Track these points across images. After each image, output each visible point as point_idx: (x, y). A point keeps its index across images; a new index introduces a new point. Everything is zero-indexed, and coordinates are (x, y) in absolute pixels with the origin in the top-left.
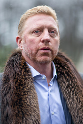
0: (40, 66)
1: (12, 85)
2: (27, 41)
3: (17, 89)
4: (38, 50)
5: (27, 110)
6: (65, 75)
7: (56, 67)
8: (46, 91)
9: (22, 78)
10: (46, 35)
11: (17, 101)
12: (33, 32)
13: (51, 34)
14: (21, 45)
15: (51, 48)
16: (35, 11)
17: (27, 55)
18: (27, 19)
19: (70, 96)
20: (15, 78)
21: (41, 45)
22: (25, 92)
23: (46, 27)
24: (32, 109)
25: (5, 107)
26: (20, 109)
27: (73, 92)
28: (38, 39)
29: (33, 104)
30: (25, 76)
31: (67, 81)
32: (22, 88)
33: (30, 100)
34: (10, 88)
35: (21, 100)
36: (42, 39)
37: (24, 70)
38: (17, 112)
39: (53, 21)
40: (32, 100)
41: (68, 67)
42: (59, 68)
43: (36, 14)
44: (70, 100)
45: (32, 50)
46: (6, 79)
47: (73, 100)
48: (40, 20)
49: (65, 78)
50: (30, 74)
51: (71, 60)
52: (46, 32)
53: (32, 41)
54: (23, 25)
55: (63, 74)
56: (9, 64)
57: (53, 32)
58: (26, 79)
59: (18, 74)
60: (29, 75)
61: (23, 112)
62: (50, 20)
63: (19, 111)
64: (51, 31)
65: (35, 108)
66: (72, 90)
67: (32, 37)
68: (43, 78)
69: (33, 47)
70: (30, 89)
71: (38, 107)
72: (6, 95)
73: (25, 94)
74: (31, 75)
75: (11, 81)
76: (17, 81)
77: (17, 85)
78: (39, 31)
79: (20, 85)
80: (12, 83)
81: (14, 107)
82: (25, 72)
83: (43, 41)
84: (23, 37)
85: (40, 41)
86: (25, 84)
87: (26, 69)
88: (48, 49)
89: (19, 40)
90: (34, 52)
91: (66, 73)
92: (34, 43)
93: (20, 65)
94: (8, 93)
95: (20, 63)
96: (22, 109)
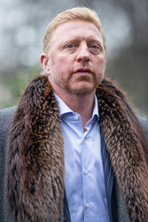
1: (27, 123)
2: (56, 59)
3: (34, 129)
4: (72, 74)
5: (45, 161)
6: (113, 115)
7: (99, 103)
9: (43, 114)
10: (83, 51)
11: (31, 147)
12: (64, 48)
13: (91, 49)
14: (47, 68)
15: (92, 69)
16: (67, 16)
18: (55, 27)
19: (116, 148)
20: (32, 114)
21: (77, 66)
22: (44, 134)
23: (83, 39)
25: (13, 155)
26: (34, 160)
27: (121, 141)
28: (72, 57)
29: (54, 154)
30: (47, 111)
31: (115, 125)
32: (40, 128)
33: (51, 147)
34: (23, 127)
35: (37, 145)
36: (78, 57)
37: (46, 102)
38: (29, 163)
39: (95, 30)
40: (54, 148)
41: (117, 105)
42: (103, 104)
43: (69, 19)
44: (117, 154)
45: (63, 74)
46: (20, 114)
47: (120, 154)
48: (74, 28)
49: (112, 120)
50: (55, 109)
52: (84, 46)
53: (62, 60)
54: (50, 36)
55: (109, 114)
57: (95, 47)
58: (49, 116)
59: (38, 108)
60: (54, 111)
61: (38, 164)
62: (90, 29)
63: (32, 163)
64: (92, 44)
65: (58, 160)
66: (121, 138)
67: (64, 54)
68: (76, 118)
69: (65, 68)
70: (52, 131)
71: (62, 160)
72: (16, 137)
73: (45, 138)
74: (58, 111)
75: (26, 117)
76: (34, 118)
77: (34, 124)
78: (74, 45)
79: (38, 123)
80: (26, 120)
81: (26, 155)
82: (48, 105)
83: (79, 60)
84: (49, 55)
85: (75, 60)
86: (46, 122)
87: (50, 101)
88: (88, 71)
89: (45, 60)
90: (66, 77)
91: (114, 112)
92: (66, 63)
93: (43, 95)
94: (20, 134)
95: (43, 91)
96: (37, 159)
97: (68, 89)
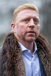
0: (27, 43)
1: (8, 56)
2: (19, 26)
3: (12, 59)
4: (26, 33)
5: (18, 73)
6: (43, 49)
7: (37, 44)
8: (30, 60)
9: (15, 52)
10: (32, 23)
11: (11, 67)
12: (23, 21)
13: (35, 22)
14: (14, 29)
15: (35, 31)
16: (24, 7)
17: (19, 36)
18: (19, 12)
19: (46, 63)
20: (10, 51)
21: (29, 29)
22: (17, 61)
23: (32, 17)
24: (21, 73)
25: (3, 71)
26: (13, 73)
27: (48, 60)
28: (26, 25)
29: (22, 70)
30: (17, 50)
31: (45, 53)
32: (15, 58)
33: (20, 66)
34: (7, 58)
35: (14, 66)
36: (29, 26)
37: (16, 46)
38: (11, 74)
40: (21, 67)
41: (44, 44)
42: (39, 45)
43: (25, 9)
44: (47, 66)
45: (22, 33)
46: (4, 52)
47: (48, 66)
48: (28, 12)
50: (20, 49)
51: (46, 39)
52: (32, 21)
53: (22, 27)
54: (16, 16)
55: (42, 48)
56: (6, 42)
57: (36, 21)
58: (18, 52)
60: (20, 50)
61: (15, 75)
62: (35, 13)
63: (12, 74)
64: (35, 20)
65: (23, 72)
66: (48, 59)
67: (23, 24)
69: (23, 31)
70: (20, 59)
71: (25, 72)
72: (4, 62)
73: (17, 63)
75: (7, 53)
76: (12, 53)
77: (12, 56)
78: (27, 20)
79: (14, 56)
81: (9, 71)
82: (17, 47)
84: (16, 24)
85: (28, 27)
86: (17, 55)
87: (17, 45)
88: (33, 32)
89: (13, 26)
90: (23, 34)
91: (44, 48)
92: (24, 28)
93: (14, 42)
94: (5, 61)
96: (14, 73)
97: (24, 39)
